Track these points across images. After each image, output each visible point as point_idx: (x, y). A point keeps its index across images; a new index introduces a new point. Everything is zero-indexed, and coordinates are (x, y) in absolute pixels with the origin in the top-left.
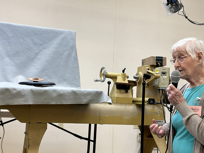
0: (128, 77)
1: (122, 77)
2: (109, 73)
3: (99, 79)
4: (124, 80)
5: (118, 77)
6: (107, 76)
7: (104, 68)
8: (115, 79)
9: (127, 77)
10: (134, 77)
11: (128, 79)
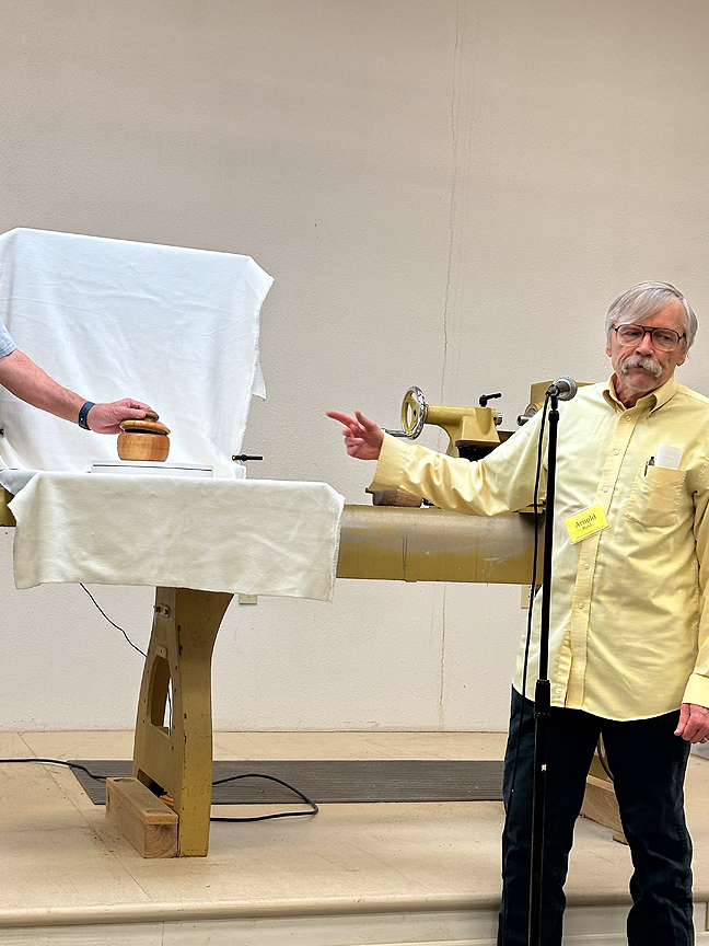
0: (498, 421)
1: (478, 420)
2: (436, 408)
3: (400, 428)
4: (487, 431)
5: (464, 419)
6: (428, 419)
7: (417, 389)
8: (453, 428)
9: (495, 419)
10: (519, 419)
11: (499, 428)
